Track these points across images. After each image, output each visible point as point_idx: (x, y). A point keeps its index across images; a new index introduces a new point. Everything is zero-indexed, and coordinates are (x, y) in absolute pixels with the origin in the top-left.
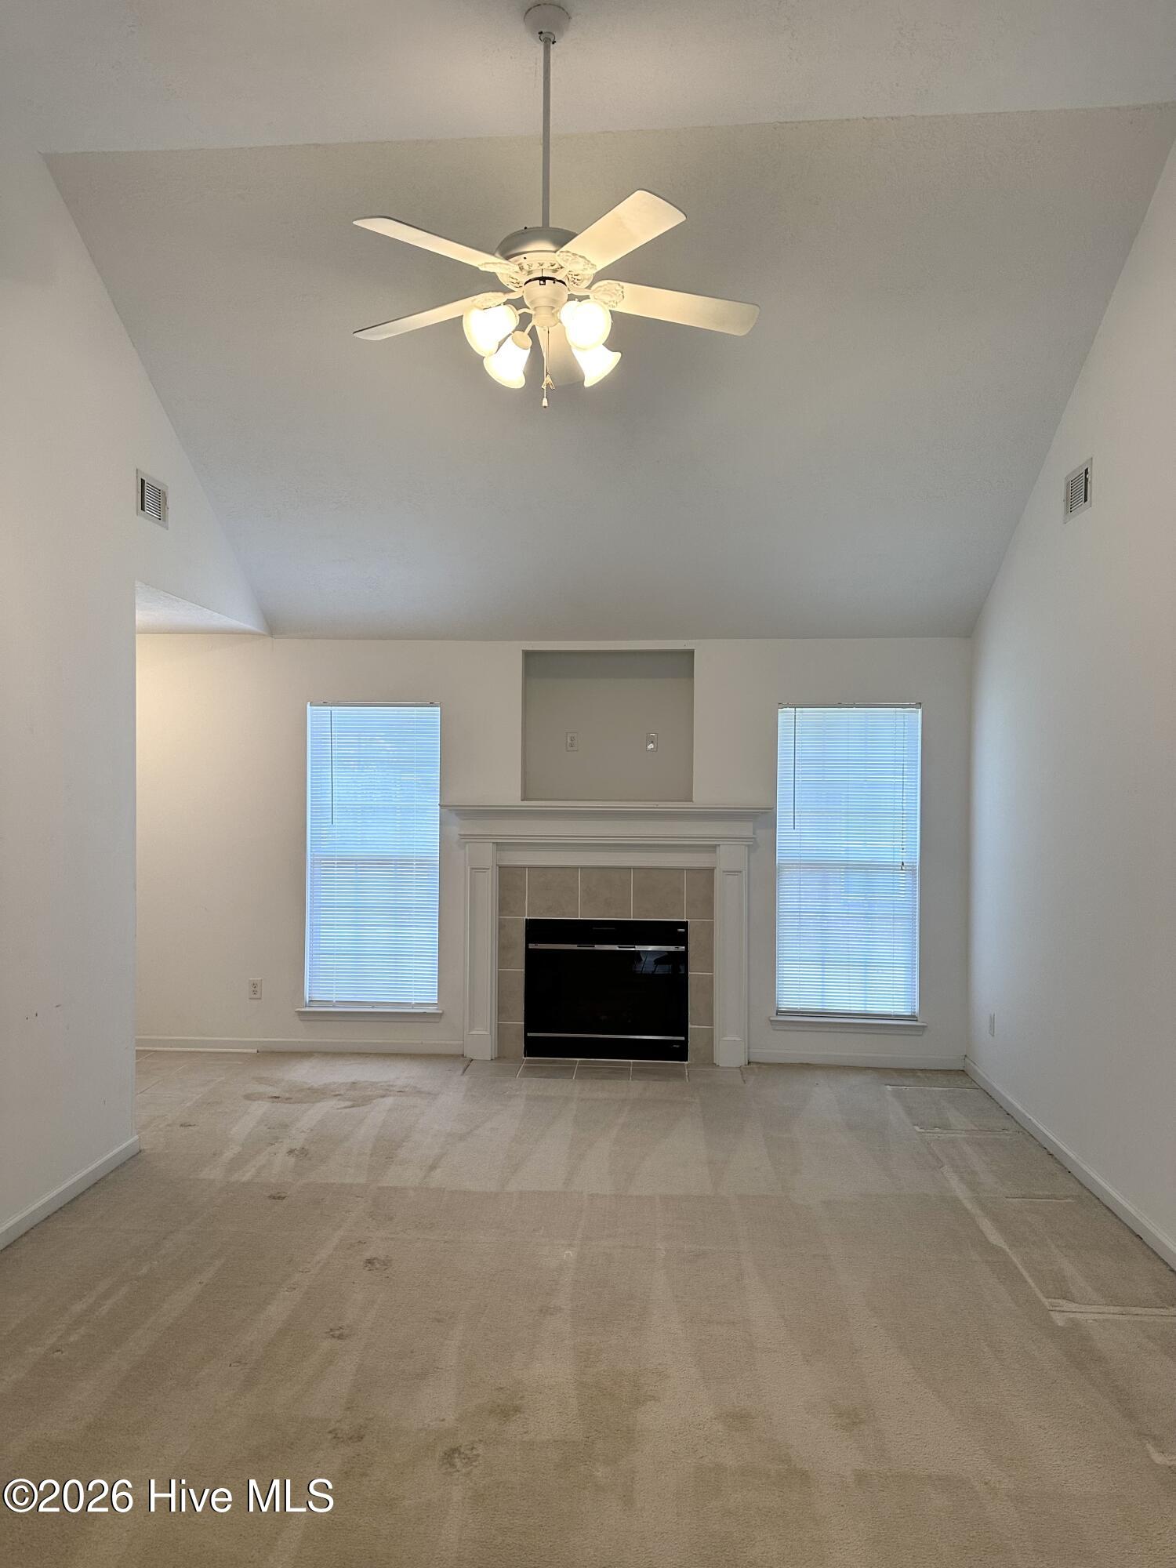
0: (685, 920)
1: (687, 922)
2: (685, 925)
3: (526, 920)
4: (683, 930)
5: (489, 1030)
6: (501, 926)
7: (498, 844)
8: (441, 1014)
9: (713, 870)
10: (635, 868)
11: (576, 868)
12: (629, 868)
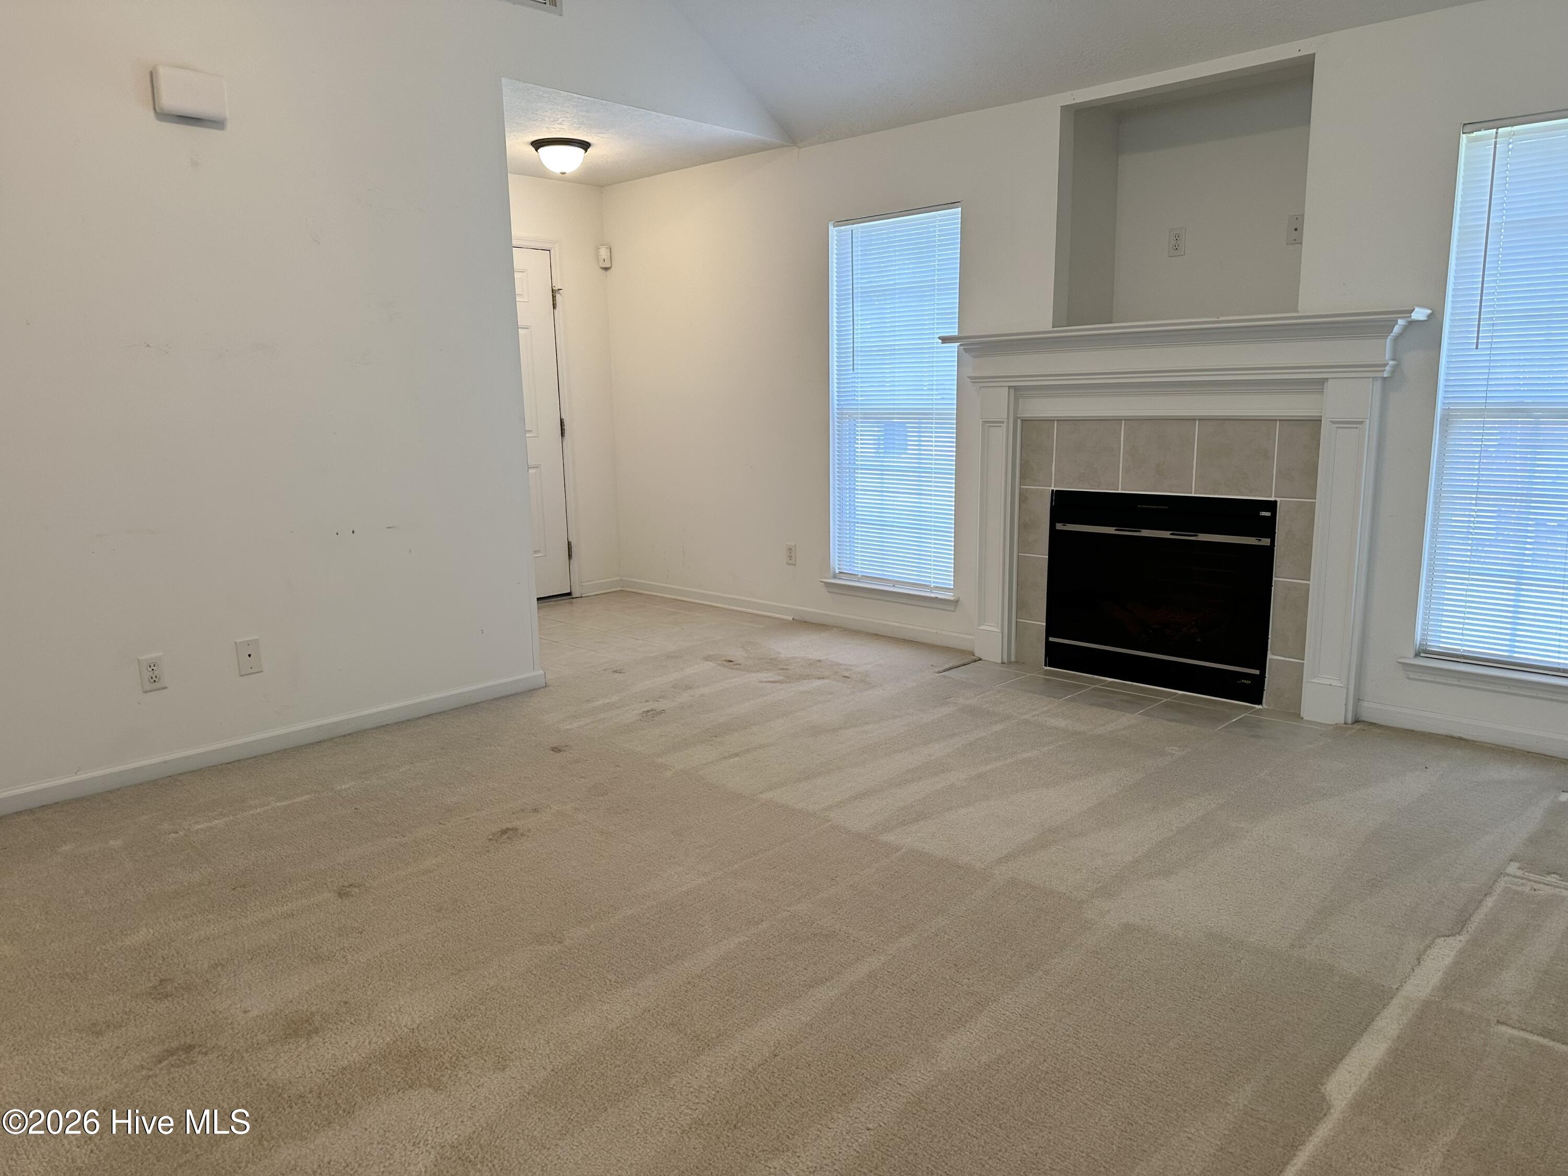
0: (1272, 499)
1: (1275, 502)
2: (1271, 506)
3: (1053, 491)
4: (1268, 514)
5: (1000, 627)
6: (1023, 498)
7: (1016, 388)
8: (956, 602)
9: (1317, 422)
10: (1202, 419)
11: (1118, 420)
12: (1192, 419)
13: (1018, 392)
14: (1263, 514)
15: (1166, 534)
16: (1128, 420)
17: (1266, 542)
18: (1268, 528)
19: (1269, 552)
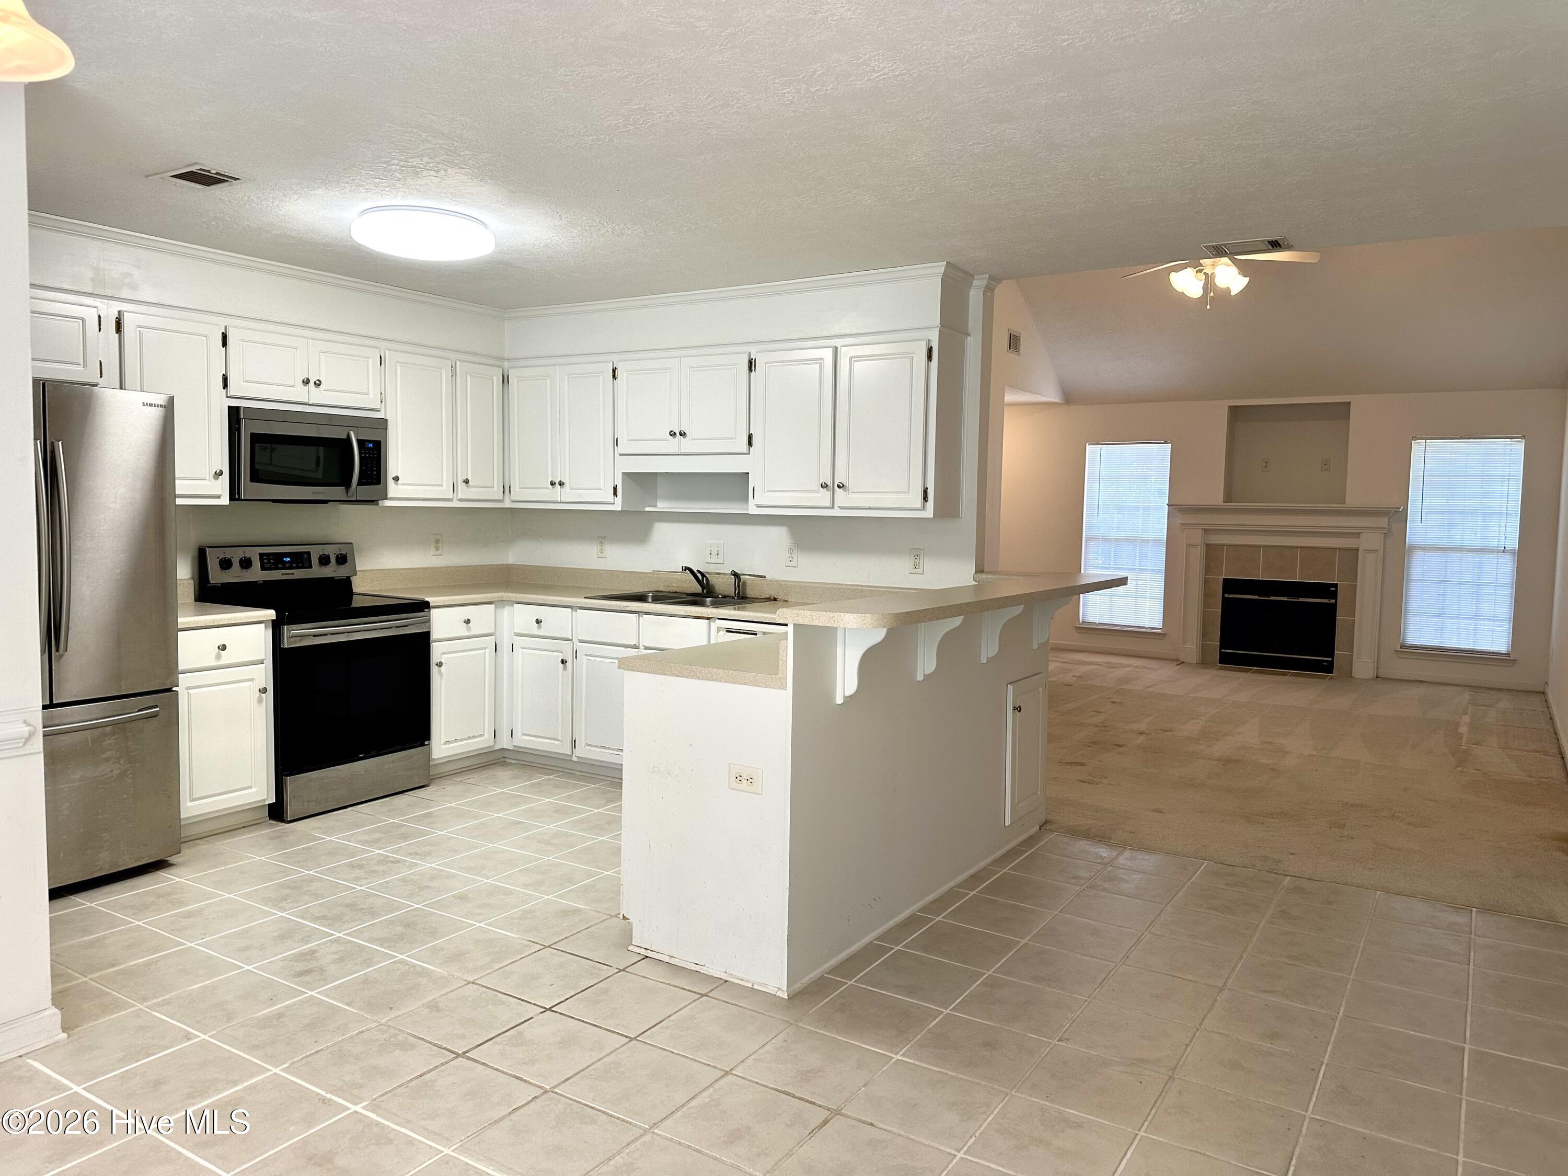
0: (1336, 582)
1: (1338, 584)
2: (1336, 586)
3: (1224, 578)
4: (1334, 589)
5: (1195, 645)
6: (1206, 582)
7: (1206, 530)
8: (1164, 635)
9: (1357, 550)
10: (1301, 547)
11: (1259, 546)
12: (1297, 547)
13: (1206, 531)
14: (1332, 589)
15: (1285, 599)
16: (1264, 546)
17: (1333, 601)
18: (1334, 595)
19: (1334, 607)
